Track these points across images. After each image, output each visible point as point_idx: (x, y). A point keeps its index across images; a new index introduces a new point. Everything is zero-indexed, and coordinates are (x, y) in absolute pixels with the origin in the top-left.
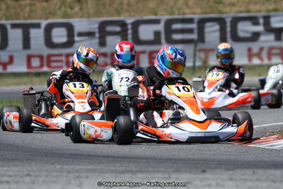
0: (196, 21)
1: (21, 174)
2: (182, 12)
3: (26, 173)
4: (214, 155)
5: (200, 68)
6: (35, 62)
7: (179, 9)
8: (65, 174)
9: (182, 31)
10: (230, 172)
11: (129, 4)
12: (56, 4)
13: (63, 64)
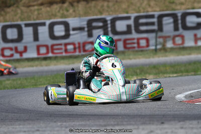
0: (156, 16)
1: (33, 130)
2: (145, 11)
3: (36, 129)
4: (170, 111)
5: (160, 50)
6: (43, 50)
8: (63, 129)
9: (147, 24)
10: (182, 123)
11: (108, 7)
12: (56, 9)
13: (63, 51)
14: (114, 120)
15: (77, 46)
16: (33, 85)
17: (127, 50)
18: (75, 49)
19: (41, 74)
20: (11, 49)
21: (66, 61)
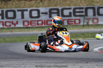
0: (84, 8)
1: (21, 63)
3: (22, 63)
4: (91, 57)
5: (86, 25)
6: (26, 23)
7: (78, 4)
8: (36, 64)
9: (80, 12)
10: (97, 63)
11: (60, 3)
12: (33, 3)
13: (36, 24)
14: (62, 60)
15: (44, 22)
16: (21, 41)
17: (69, 25)
18: (42, 23)
19: (25, 35)
20: (10, 22)
21: (37, 29)
